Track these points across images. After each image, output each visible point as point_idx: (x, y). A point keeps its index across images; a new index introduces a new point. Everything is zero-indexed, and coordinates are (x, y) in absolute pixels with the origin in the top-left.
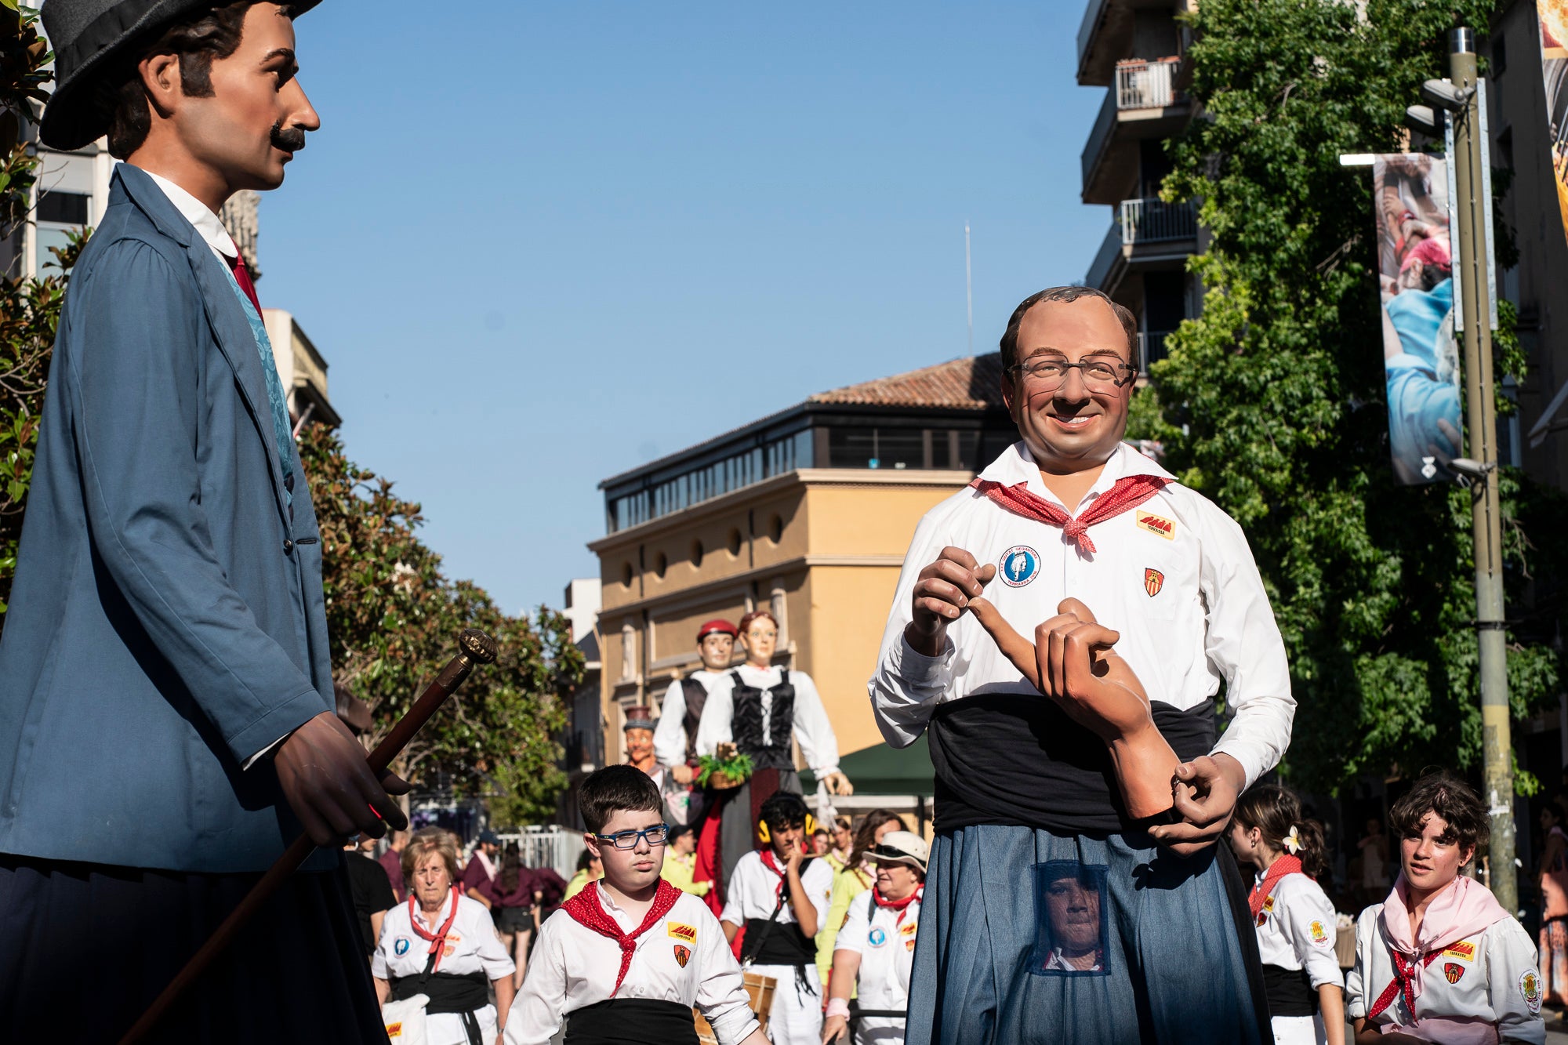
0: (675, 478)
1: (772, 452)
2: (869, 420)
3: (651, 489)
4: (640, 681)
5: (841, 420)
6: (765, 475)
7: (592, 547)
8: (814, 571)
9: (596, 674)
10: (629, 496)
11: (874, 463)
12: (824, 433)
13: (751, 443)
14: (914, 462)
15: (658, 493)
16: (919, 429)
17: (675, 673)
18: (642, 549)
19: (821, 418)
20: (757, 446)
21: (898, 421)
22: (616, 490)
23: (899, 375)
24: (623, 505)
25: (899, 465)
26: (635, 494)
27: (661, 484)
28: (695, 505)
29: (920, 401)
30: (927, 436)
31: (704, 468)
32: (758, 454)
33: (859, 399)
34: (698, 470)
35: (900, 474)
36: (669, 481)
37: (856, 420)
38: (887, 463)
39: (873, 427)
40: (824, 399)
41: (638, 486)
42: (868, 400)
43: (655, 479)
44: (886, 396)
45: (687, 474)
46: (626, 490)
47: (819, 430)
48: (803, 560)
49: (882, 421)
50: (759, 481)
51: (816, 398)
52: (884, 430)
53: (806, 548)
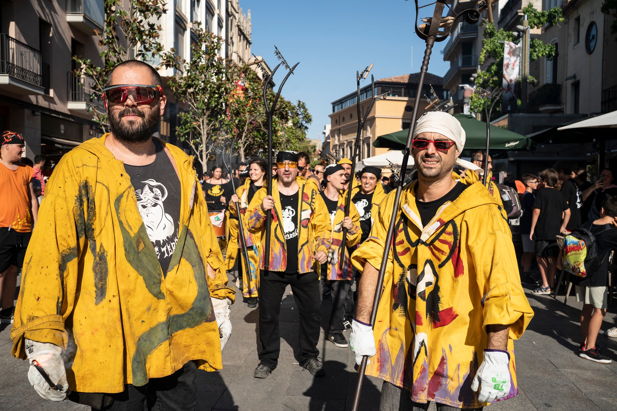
0: (347, 101)
1: (368, 93)
2: (390, 86)
3: (342, 103)
4: (338, 144)
5: (384, 85)
6: (367, 97)
7: (329, 116)
8: (377, 119)
9: (329, 142)
10: (337, 105)
11: (391, 95)
12: (380, 88)
13: (364, 91)
14: (400, 95)
15: (343, 104)
16: (402, 88)
17: (345, 142)
18: (339, 116)
19: (380, 85)
20: (365, 92)
21: (396, 86)
22: (334, 104)
23: (397, 76)
24: (336, 107)
25: (397, 96)
26: (338, 105)
27: (344, 102)
28: (351, 105)
29: (402, 82)
30: (403, 90)
31: (353, 98)
32: (365, 94)
33: (388, 81)
34: (352, 99)
35: (397, 98)
36: (345, 101)
37: (387, 85)
38: (394, 95)
39: (391, 87)
40: (380, 80)
41: (339, 103)
42: (390, 81)
43: (343, 101)
44: (394, 80)
45: (349, 99)
46: (337, 104)
47: (379, 87)
48: (374, 116)
49: (393, 86)
50: (365, 99)
51: (379, 80)
52: (394, 88)
53: (375, 114)
